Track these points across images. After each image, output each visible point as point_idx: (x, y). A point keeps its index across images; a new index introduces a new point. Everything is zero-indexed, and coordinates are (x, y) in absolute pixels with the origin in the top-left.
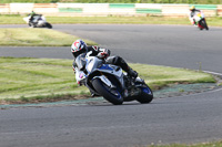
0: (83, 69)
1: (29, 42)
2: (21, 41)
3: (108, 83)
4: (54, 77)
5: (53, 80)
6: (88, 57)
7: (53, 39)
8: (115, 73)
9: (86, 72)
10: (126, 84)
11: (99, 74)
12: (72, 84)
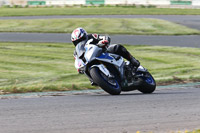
2: (137, 30)
3: (106, 72)
4: (165, 63)
5: (165, 66)
8: (115, 62)
9: (85, 61)
12: (182, 69)
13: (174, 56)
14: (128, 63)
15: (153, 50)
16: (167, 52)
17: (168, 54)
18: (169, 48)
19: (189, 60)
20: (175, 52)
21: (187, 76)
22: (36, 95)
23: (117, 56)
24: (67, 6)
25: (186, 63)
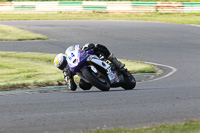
12: (26, 74)
13: (18, 62)
16: (11, 57)
17: (12, 60)
18: (13, 53)
19: (33, 65)
20: (19, 58)
21: (31, 81)
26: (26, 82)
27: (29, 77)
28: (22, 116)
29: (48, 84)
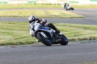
0: (33, 29)
1: (55, 16)
2: (52, 15)
6: (36, 23)
7: (66, 15)
10: (54, 36)
11: (41, 31)
12: (74, 34)
14: (55, 31)
15: (60, 25)
16: (67, 26)
17: (67, 27)
19: (78, 30)
22: (3, 47)
23: (49, 28)
24: (18, 4)
25: (76, 32)
26: (74, 38)
27: (75, 36)
28: (72, 55)
29: (84, 39)
